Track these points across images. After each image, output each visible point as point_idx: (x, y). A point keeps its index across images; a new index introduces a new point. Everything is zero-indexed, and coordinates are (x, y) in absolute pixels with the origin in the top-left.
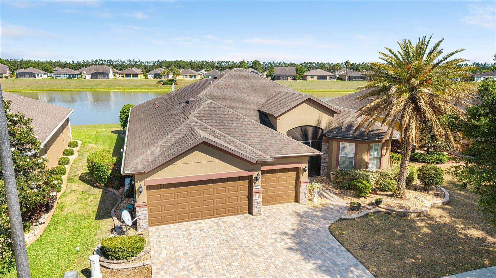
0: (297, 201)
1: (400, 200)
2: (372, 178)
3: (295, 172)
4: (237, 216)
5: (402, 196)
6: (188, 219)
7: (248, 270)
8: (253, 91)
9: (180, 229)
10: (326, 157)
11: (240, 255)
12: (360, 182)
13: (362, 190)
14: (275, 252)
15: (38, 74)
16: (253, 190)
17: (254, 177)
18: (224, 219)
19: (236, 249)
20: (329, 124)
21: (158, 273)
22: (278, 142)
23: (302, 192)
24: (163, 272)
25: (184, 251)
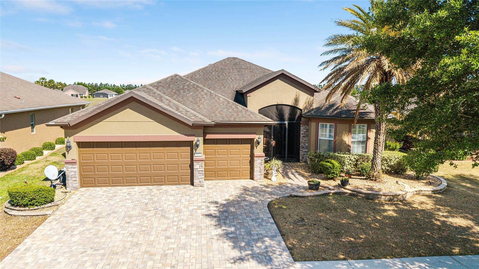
0: (252, 178)
1: (373, 183)
2: (349, 161)
3: (250, 145)
4: (177, 186)
5: (376, 178)
7: (144, 229)
8: (239, 75)
9: (109, 191)
10: (305, 141)
11: (148, 215)
12: (328, 162)
13: (329, 169)
14: (189, 216)
15: (110, 95)
16: (194, 157)
17: (194, 143)
18: (161, 187)
19: (150, 211)
20: (308, 104)
21: (50, 222)
22: (231, 110)
23: (256, 167)
24: (56, 222)
25: (95, 208)
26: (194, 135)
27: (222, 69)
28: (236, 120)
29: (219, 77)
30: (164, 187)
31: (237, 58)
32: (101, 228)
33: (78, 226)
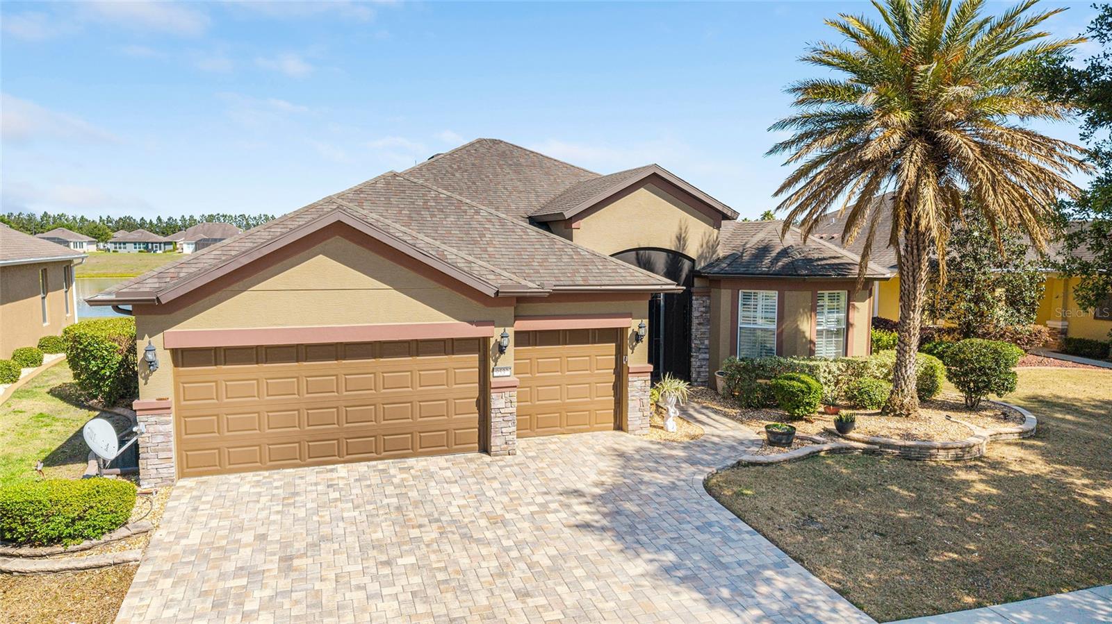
0: (619, 426)
1: (904, 421)
2: (826, 375)
3: (614, 344)
4: (447, 457)
5: (909, 411)
6: (299, 461)
7: (441, 576)
8: (520, 181)
9: (270, 483)
10: (704, 333)
11: (426, 539)
12: (792, 379)
13: (798, 396)
14: (535, 533)
15: (75, 243)
16: (492, 380)
17: (492, 342)
18: (405, 462)
19: (420, 526)
20: (707, 246)
21: (151, 583)
22: (566, 259)
23: (633, 398)
24: (169, 581)
25: (261, 530)
26: (491, 323)
27: (473, 164)
28: (591, 282)
29: (474, 183)
30: (418, 464)
31: (501, 142)
32: (318, 586)
33: (245, 587)
